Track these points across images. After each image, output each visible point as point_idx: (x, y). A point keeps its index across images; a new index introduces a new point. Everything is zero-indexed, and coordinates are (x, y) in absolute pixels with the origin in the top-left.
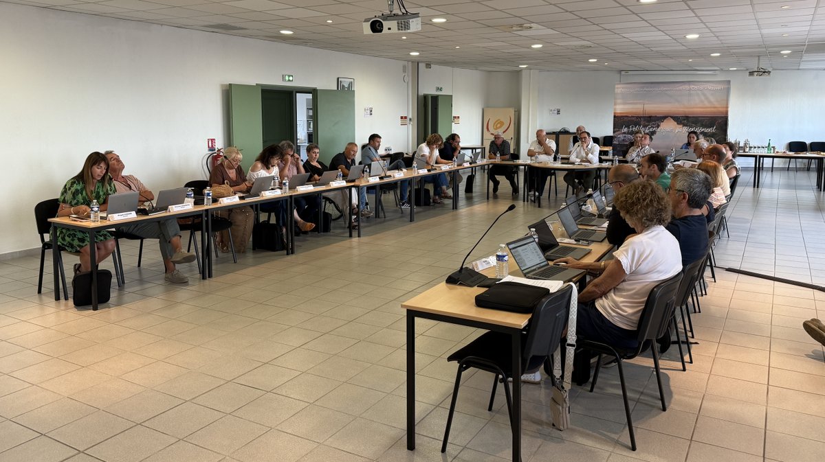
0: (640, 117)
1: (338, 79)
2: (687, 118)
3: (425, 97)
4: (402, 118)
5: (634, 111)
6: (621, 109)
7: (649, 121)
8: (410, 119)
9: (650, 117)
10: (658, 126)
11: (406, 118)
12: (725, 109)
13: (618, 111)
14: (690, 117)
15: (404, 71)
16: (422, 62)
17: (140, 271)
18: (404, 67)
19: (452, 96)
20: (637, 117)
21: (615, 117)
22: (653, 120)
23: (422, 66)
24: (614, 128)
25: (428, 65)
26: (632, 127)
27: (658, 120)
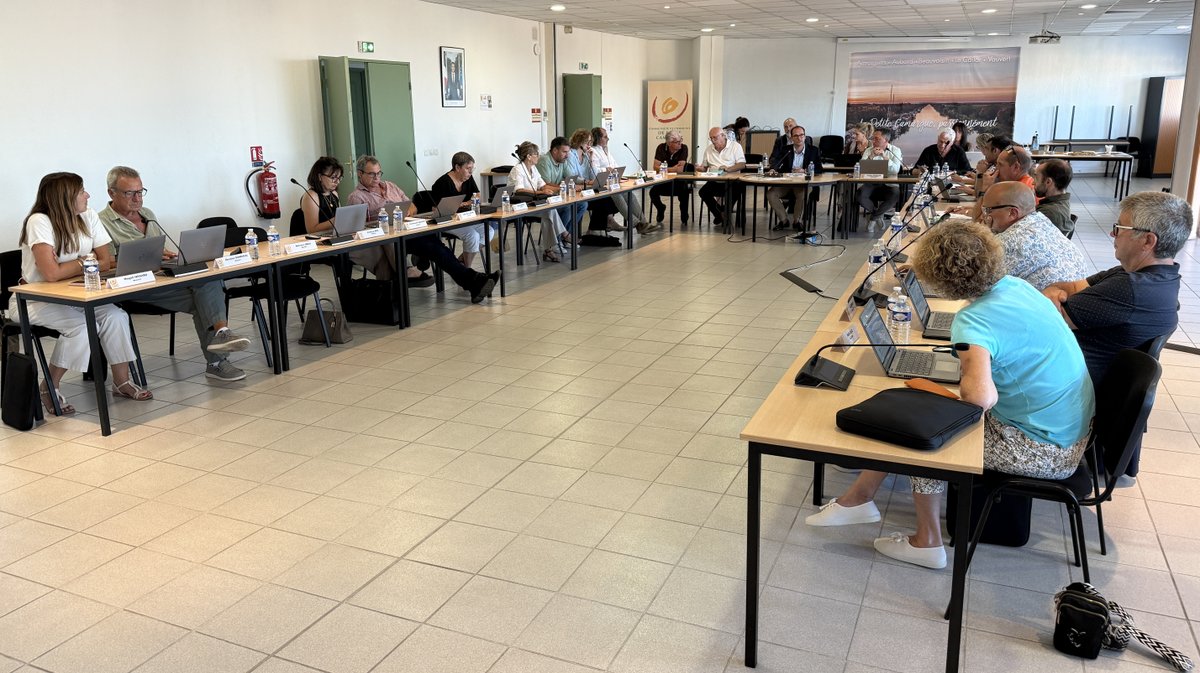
0: (886, 106)
1: (441, 48)
2: (955, 105)
3: (565, 78)
4: (533, 111)
5: (878, 96)
6: (860, 93)
7: (899, 112)
8: (545, 113)
9: (901, 105)
10: (912, 119)
11: (539, 111)
12: (1011, 92)
13: (854, 97)
14: (960, 104)
15: (535, 38)
16: (560, 23)
17: (174, 364)
18: (534, 31)
19: (600, 77)
20: (882, 106)
21: (849, 105)
22: (906, 110)
23: (560, 29)
24: (847, 123)
25: (568, 29)
26: (874, 121)
27: (912, 110)
